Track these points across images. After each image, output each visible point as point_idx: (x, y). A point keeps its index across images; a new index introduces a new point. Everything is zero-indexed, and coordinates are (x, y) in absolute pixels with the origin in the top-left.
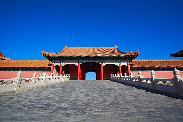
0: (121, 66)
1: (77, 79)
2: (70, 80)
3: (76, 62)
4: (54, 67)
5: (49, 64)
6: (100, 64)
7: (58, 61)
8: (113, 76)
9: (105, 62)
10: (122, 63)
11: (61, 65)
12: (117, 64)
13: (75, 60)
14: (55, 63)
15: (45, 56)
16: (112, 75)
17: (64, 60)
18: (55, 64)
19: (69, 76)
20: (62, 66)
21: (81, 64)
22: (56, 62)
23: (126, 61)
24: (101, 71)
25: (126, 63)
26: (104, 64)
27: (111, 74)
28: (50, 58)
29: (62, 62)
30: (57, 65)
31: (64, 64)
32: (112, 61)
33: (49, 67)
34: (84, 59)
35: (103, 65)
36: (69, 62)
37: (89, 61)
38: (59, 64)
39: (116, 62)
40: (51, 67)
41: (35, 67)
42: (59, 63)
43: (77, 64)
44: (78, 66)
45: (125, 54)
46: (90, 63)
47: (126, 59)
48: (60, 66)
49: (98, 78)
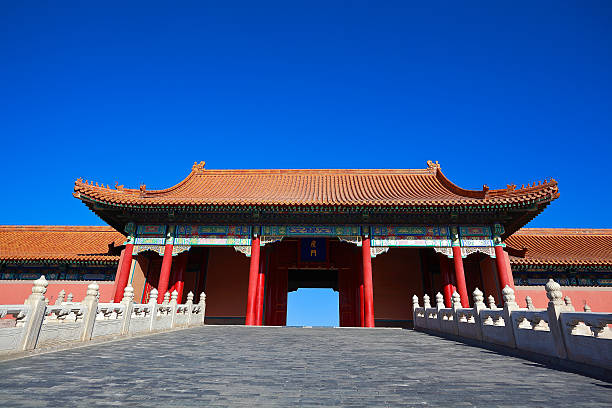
0: (464, 255)
1: (243, 321)
2: (205, 323)
3: (240, 237)
4: (134, 257)
5: (111, 246)
6: (359, 244)
7: (152, 229)
8: (428, 306)
9: (382, 237)
10: (466, 242)
11: (169, 248)
12: (442, 245)
13: (235, 224)
14: (140, 241)
15: (90, 205)
16: (422, 303)
17: (181, 223)
18: (139, 244)
19: (202, 303)
20: (174, 254)
21: (263, 243)
22: (146, 236)
23: (488, 231)
24: (361, 281)
25: (489, 242)
26: (378, 246)
27: (415, 298)
28: (118, 217)
29: (175, 236)
30: (147, 248)
31: (181, 244)
32: (420, 232)
33: (109, 258)
34: (281, 223)
35: (374, 253)
36: (205, 236)
37: (303, 232)
38: (155, 243)
39: (438, 238)
40: (117, 258)
41: (41, 257)
42: (161, 241)
43: (243, 245)
44: (248, 254)
45: (481, 195)
46: (310, 240)
47: (490, 224)
48: (161, 254)
49: (351, 315)
